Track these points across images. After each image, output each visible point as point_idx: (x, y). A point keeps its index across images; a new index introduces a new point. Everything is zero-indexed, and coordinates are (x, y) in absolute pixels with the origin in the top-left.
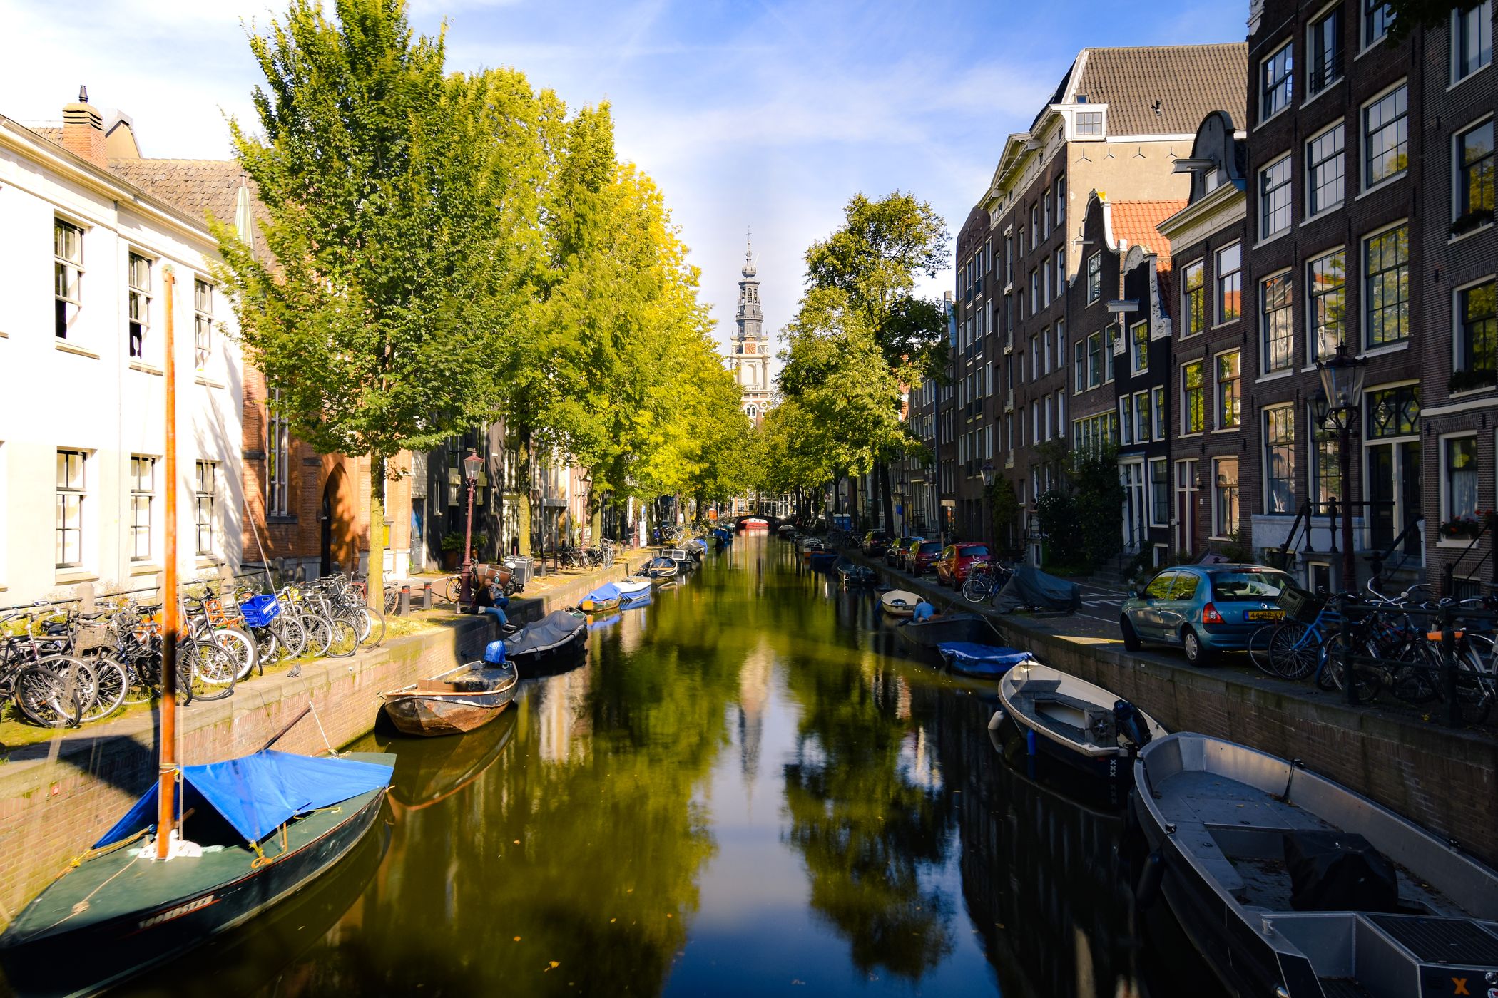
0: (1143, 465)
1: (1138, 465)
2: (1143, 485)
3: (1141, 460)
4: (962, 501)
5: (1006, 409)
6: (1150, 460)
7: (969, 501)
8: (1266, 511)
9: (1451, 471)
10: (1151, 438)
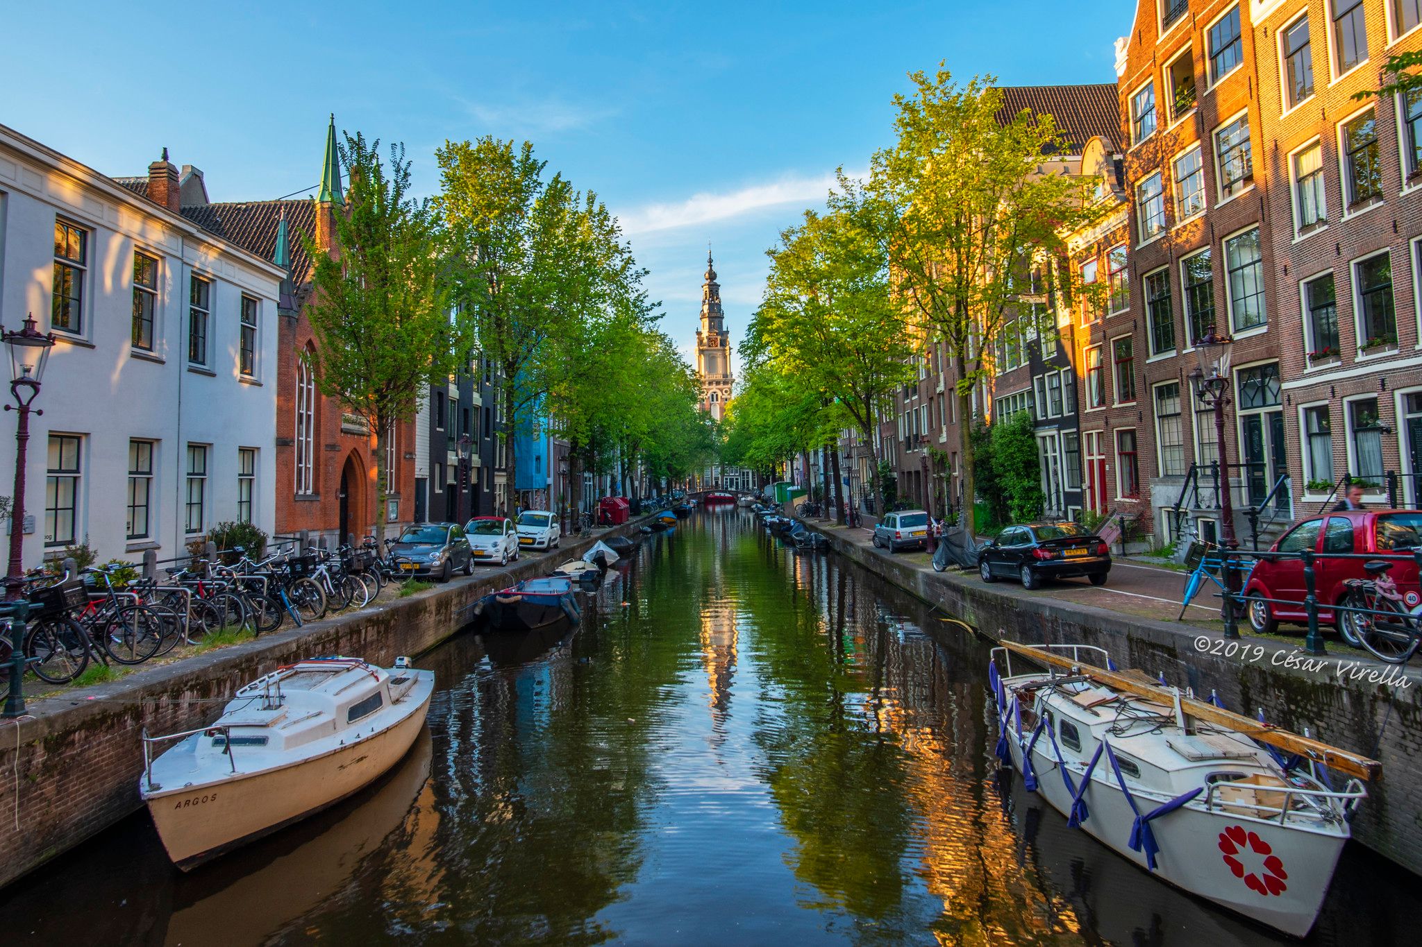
0: (1056, 437)
1: (1052, 437)
2: (1057, 454)
3: (1054, 432)
4: (903, 473)
5: (938, 390)
6: (1062, 432)
7: (910, 473)
8: (1161, 475)
9: (1310, 436)
10: (1062, 413)
